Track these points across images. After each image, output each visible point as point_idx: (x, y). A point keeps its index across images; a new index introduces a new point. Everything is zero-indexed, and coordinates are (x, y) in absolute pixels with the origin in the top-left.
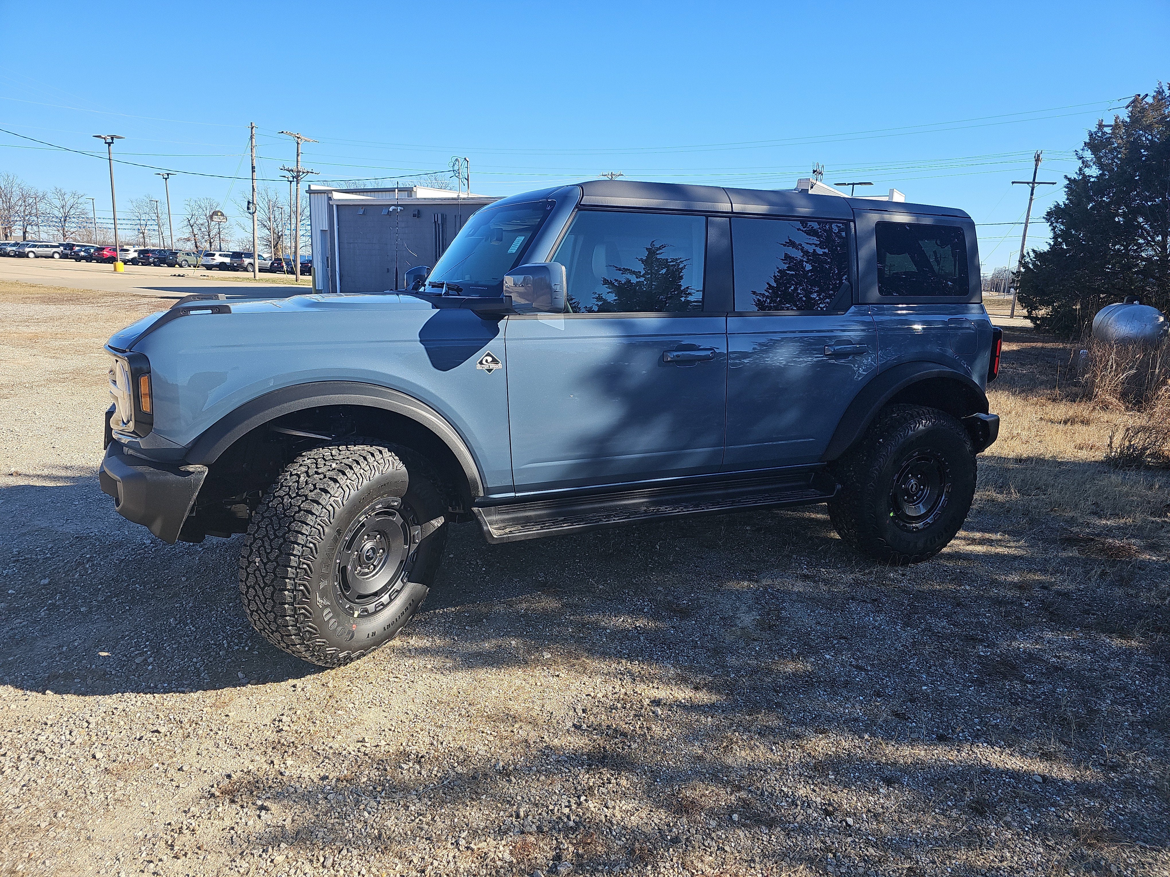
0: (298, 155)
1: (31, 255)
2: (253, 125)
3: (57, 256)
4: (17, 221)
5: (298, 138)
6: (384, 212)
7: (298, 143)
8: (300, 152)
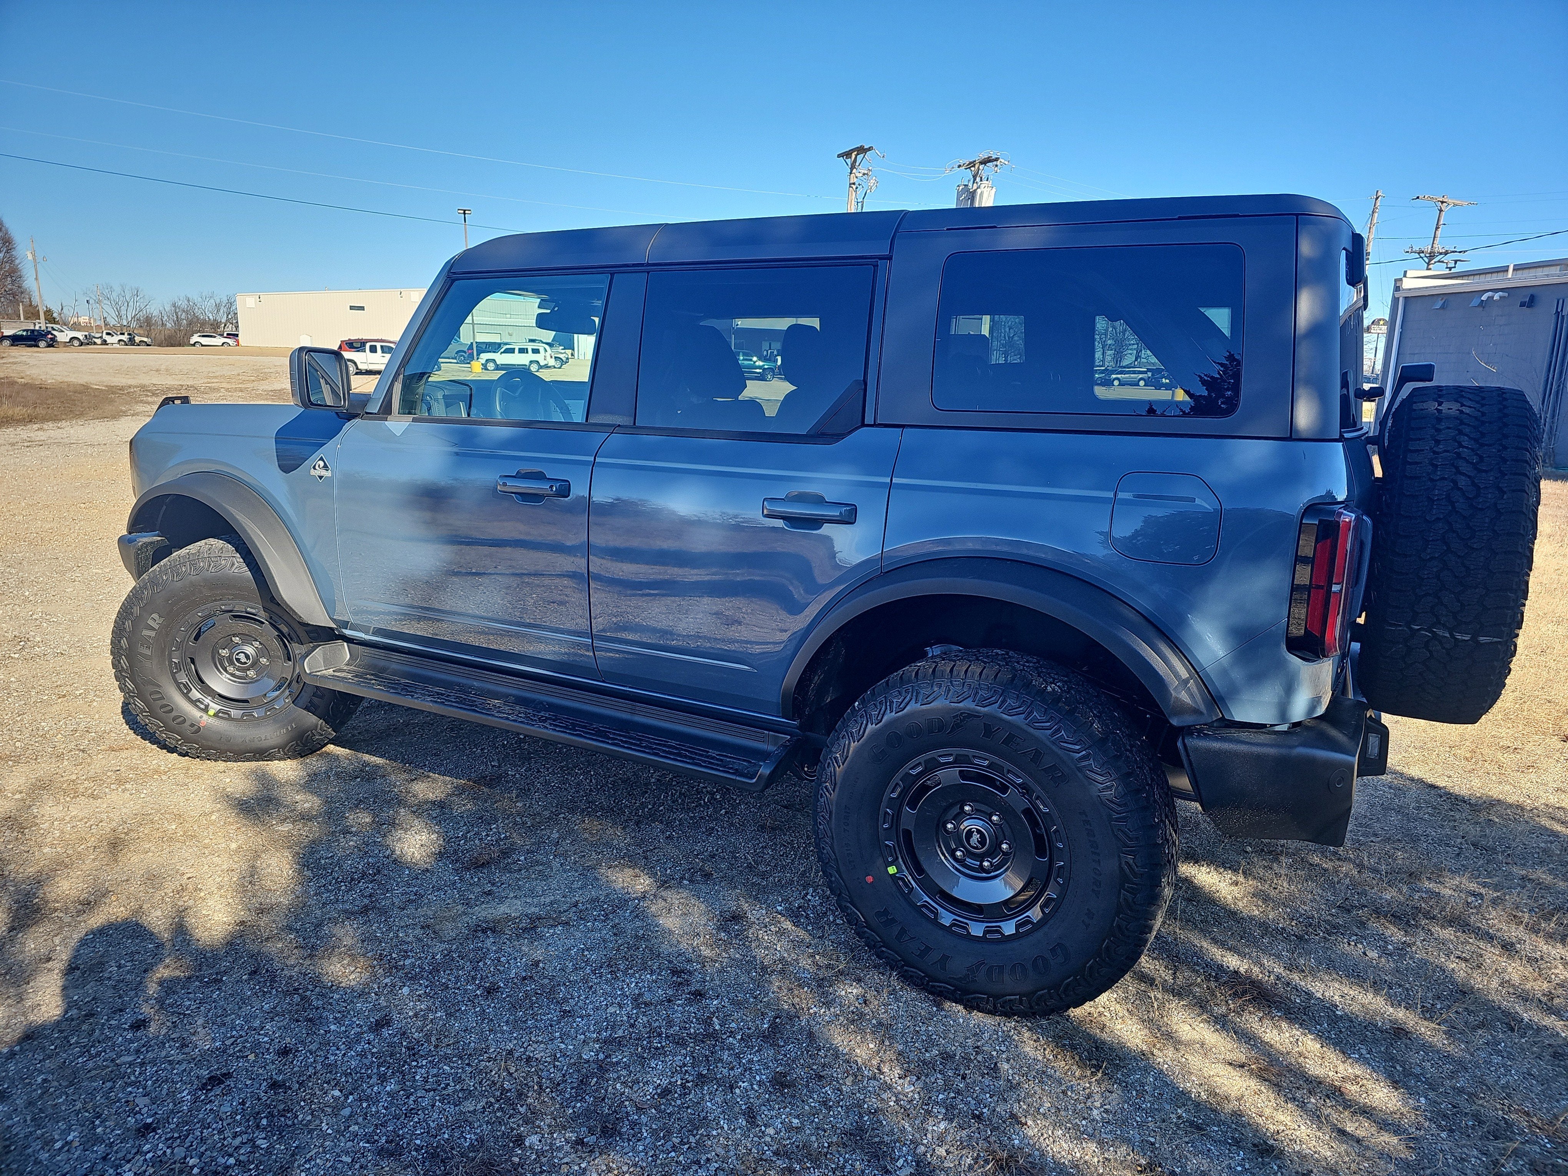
0: (1437, 228)
1: (1116, 383)
2: (1379, 194)
3: (1142, 383)
4: (1130, 345)
5: (1442, 202)
6: (1475, 302)
7: (1441, 211)
8: (1441, 222)
